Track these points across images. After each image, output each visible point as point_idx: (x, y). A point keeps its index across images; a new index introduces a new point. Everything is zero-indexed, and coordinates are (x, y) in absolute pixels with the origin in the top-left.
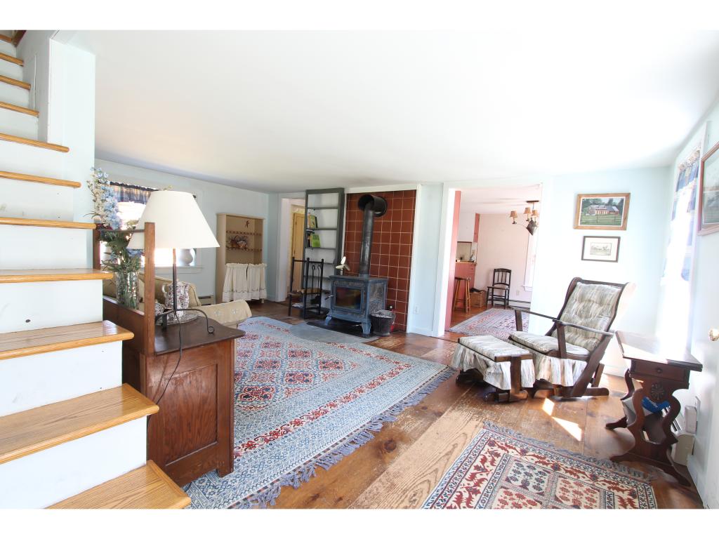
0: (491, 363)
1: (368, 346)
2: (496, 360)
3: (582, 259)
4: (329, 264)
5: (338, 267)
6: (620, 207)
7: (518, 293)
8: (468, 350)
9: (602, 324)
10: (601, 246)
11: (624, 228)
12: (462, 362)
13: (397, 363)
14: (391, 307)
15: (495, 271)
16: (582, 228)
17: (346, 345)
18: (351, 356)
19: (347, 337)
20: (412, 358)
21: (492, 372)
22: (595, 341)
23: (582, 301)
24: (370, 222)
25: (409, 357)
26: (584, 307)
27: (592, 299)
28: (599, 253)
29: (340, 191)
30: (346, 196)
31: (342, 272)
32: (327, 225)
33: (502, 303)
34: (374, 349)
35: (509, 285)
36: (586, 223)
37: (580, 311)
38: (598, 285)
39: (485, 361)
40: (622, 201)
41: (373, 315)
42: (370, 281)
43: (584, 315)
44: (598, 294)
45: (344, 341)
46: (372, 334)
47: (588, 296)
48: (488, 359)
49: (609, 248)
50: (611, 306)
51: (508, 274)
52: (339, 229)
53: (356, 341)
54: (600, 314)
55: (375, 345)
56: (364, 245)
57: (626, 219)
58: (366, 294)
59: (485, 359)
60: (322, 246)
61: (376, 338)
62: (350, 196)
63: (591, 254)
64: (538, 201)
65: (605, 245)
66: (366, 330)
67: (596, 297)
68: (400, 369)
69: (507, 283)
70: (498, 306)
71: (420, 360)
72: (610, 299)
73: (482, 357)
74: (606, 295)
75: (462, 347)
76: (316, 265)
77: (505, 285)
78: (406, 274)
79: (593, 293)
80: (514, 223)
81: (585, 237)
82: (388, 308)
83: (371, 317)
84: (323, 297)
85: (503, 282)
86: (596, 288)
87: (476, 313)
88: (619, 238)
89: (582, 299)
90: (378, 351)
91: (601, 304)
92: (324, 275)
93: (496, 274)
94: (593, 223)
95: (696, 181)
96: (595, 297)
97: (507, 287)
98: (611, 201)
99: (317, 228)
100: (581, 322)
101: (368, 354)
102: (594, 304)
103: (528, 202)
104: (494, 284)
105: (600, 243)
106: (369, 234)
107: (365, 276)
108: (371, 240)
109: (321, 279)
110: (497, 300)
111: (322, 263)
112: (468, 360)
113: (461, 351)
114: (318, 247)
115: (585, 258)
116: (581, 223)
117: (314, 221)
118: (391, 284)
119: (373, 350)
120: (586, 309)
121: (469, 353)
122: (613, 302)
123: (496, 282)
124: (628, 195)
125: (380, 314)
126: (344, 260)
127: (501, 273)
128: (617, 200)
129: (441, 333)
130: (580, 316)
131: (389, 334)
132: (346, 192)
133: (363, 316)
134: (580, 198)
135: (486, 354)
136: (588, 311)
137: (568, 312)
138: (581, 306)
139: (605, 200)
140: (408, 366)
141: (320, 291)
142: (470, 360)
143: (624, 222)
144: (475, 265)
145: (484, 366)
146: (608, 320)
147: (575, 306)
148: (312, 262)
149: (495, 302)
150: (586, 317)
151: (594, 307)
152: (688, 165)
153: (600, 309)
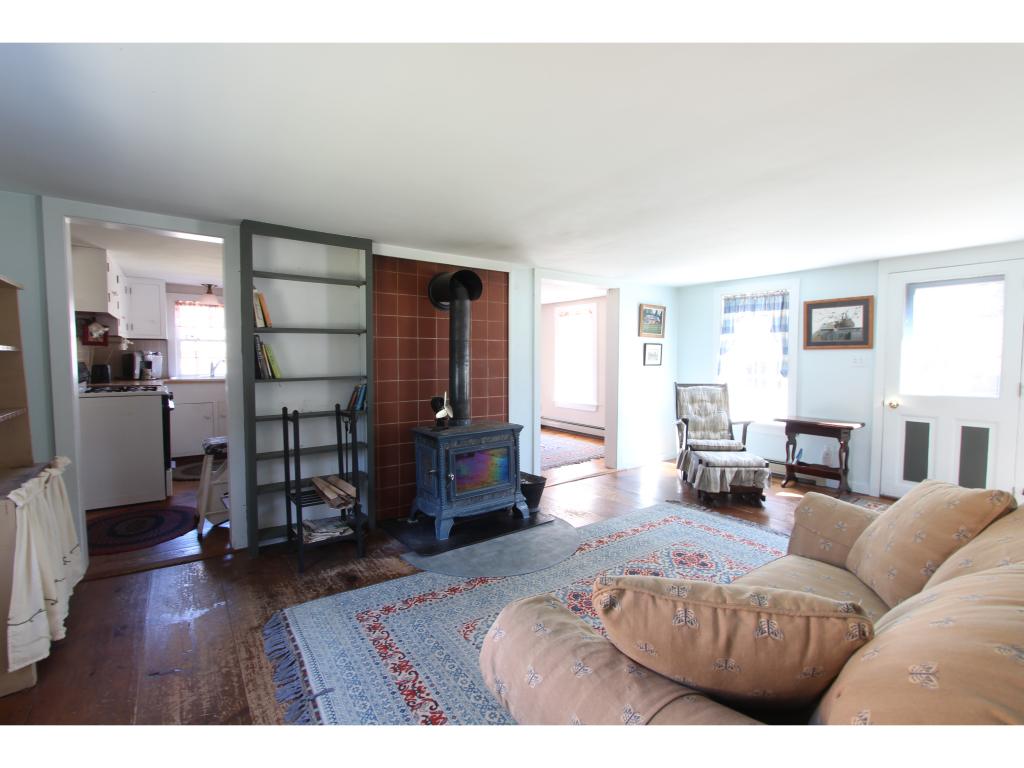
3: (644, 365)
6: (661, 317)
10: (653, 352)
11: (663, 336)
16: (644, 336)
23: (694, 403)
26: (699, 407)
27: (703, 399)
28: (652, 358)
29: (368, 247)
36: (645, 331)
37: (698, 411)
38: (702, 387)
40: (661, 312)
43: (703, 414)
44: (705, 394)
47: (698, 397)
49: (657, 353)
50: (723, 402)
52: (369, 333)
54: (717, 410)
57: (664, 328)
63: (649, 359)
65: (655, 351)
72: (718, 396)
74: (714, 395)
79: (701, 394)
81: (645, 345)
86: (700, 389)
88: (662, 345)
89: (693, 401)
91: (713, 401)
94: (649, 332)
95: (774, 312)
96: (706, 398)
100: (703, 419)
102: (708, 403)
105: (653, 349)
115: (646, 364)
116: (643, 331)
120: (702, 408)
122: (723, 398)
124: (665, 309)
130: (700, 415)
134: (643, 307)
136: (706, 410)
137: (687, 414)
138: (696, 406)
139: (654, 311)
140: (676, 518)
143: (663, 331)
147: (690, 407)
150: (706, 415)
151: (709, 405)
152: (744, 297)
153: (715, 406)
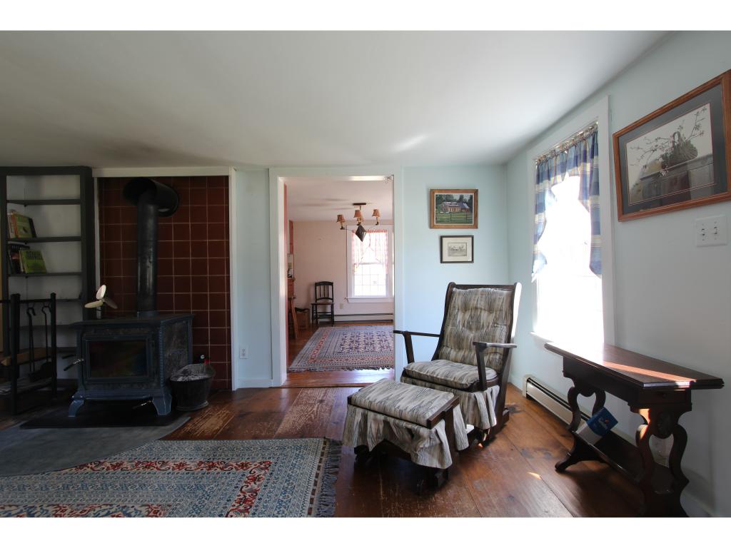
0: (424, 431)
1: (175, 444)
2: (430, 424)
3: (442, 262)
4: (68, 301)
5: (89, 305)
6: (470, 204)
7: (341, 306)
8: (371, 415)
9: (500, 335)
10: (457, 246)
11: (476, 226)
12: (363, 434)
13: (244, 466)
14: (202, 357)
15: (317, 284)
16: (439, 227)
17: (124, 458)
18: (142, 486)
19: (125, 434)
20: (265, 442)
21: (427, 445)
22: (498, 357)
23: (466, 311)
24: (151, 223)
25: (259, 443)
26: (471, 317)
27: (479, 306)
28: (456, 254)
29: (84, 173)
30: (96, 182)
31: (99, 314)
32: (58, 231)
33: (327, 320)
34: (189, 445)
35: (332, 299)
36: (441, 221)
37: (468, 323)
38: (481, 289)
39: (410, 431)
40: (471, 197)
41: (173, 379)
42: (162, 322)
43: (474, 327)
44: (483, 299)
45: (119, 450)
46: (174, 415)
47: (473, 303)
48: (416, 427)
49: (464, 248)
50: (504, 313)
51: (330, 287)
52: (85, 238)
53: (146, 440)
54: (494, 323)
55: (188, 436)
56: (143, 263)
57: (476, 216)
58: (156, 345)
59: (410, 426)
60: (49, 270)
61: (184, 420)
62: (105, 182)
63: (449, 255)
64: (365, 204)
65: (460, 245)
66: (164, 408)
67: (482, 303)
68: (254, 479)
69: (330, 297)
70: (324, 324)
71: (278, 442)
72: (501, 302)
73: (404, 424)
74: (495, 300)
75: (360, 411)
76: (38, 308)
77: (327, 300)
78: (223, 302)
79: (478, 300)
80: (342, 228)
81: (442, 238)
82: (196, 360)
83: (170, 384)
84: (61, 365)
85: (326, 296)
86: (479, 293)
87: (308, 338)
88: (472, 237)
89: (465, 308)
90: (198, 449)
91: (490, 310)
92: (58, 322)
93: (318, 287)
94: (448, 222)
95: (585, 166)
97: (330, 301)
98: (461, 197)
99: (35, 238)
100: (472, 335)
101: (181, 466)
102: (483, 312)
103: (355, 204)
104: (316, 300)
105: (457, 243)
106: (151, 244)
107: (150, 314)
108: (156, 256)
109: (54, 329)
110: (322, 317)
111: (52, 302)
112: (374, 431)
113: (358, 418)
114: (40, 272)
115: (444, 260)
116: (437, 222)
117: (27, 225)
118: (198, 320)
119: (186, 452)
120: (475, 320)
121: (375, 420)
122: (505, 307)
123: (318, 297)
124: (476, 192)
125: (185, 373)
126: (102, 291)
127: (322, 287)
128: (467, 197)
129: (284, 378)
130: (470, 329)
131: (206, 403)
132: (96, 174)
133: (154, 385)
134: (434, 193)
135: (408, 417)
136: (478, 321)
137: (454, 325)
138: (467, 316)
139: (456, 196)
140: (266, 466)
141: (54, 351)
142: (378, 430)
143: (475, 220)
144: (293, 281)
145: (407, 437)
146: (505, 329)
147: (460, 317)
148: (27, 302)
149: (320, 320)
150: (477, 329)
151: (484, 315)
152: (554, 154)
153: (492, 317)
